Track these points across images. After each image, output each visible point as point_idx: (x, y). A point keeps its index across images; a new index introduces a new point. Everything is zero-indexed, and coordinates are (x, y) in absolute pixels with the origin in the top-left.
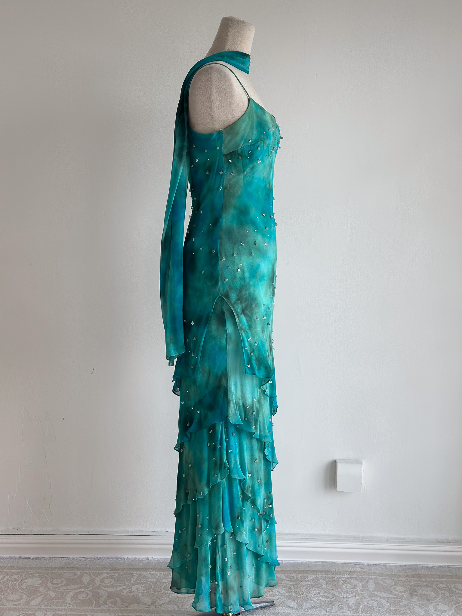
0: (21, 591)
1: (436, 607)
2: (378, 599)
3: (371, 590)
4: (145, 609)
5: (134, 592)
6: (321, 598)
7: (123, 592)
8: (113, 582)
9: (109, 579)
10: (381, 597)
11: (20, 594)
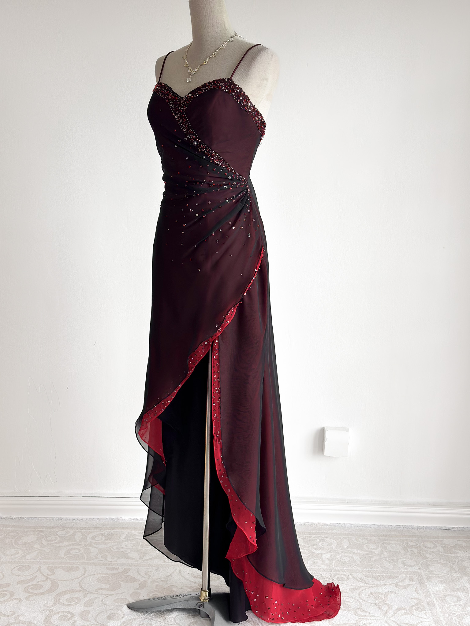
0: (17, 547)
1: (404, 562)
2: (351, 555)
3: (346, 547)
4: (133, 563)
5: (123, 548)
7: (113, 549)
8: (104, 539)
9: (100, 537)
10: (354, 553)
11: (16, 549)
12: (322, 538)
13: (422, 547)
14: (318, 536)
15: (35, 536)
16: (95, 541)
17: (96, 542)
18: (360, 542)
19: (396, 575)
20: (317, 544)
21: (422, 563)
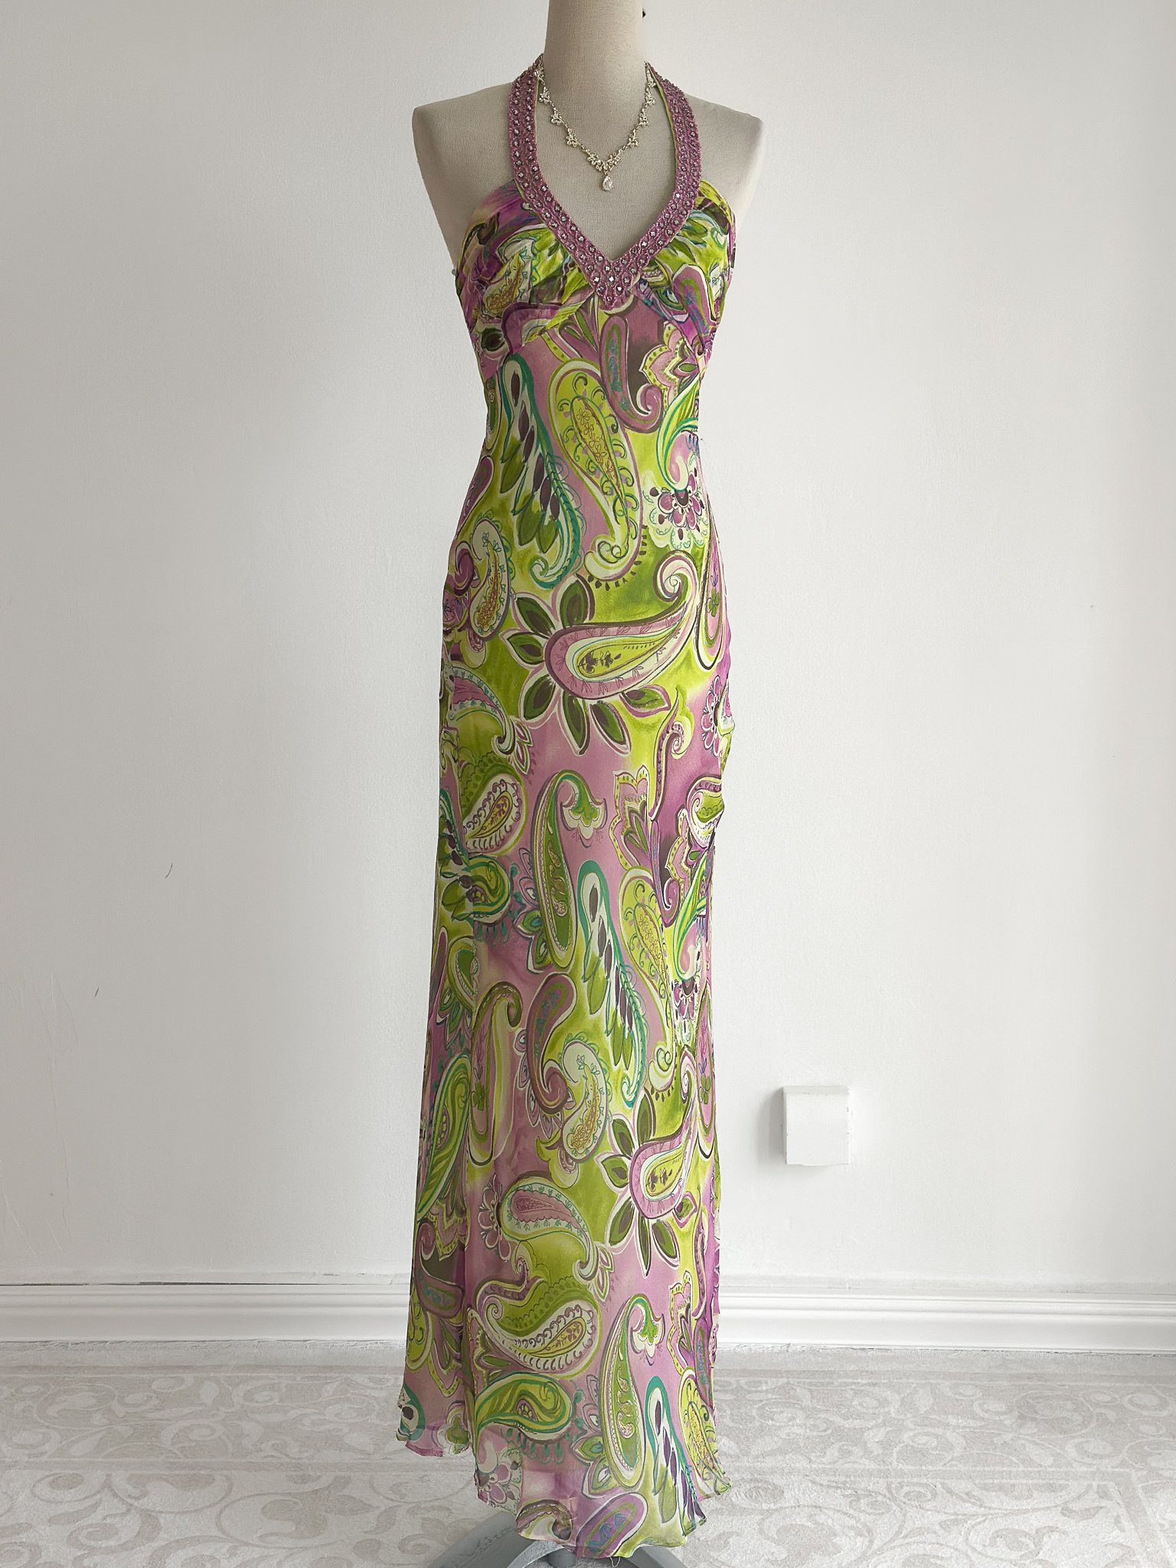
0: (46, 1424)
2: (940, 1431)
3: (923, 1410)
4: (357, 1461)
5: (329, 1421)
6: (795, 1429)
7: (304, 1425)
8: (277, 1398)
10: (948, 1425)
11: (43, 1430)
12: (862, 1388)
14: (850, 1380)
15: (93, 1394)
16: (253, 1405)
17: (258, 1406)
18: (960, 1394)
20: (848, 1403)
21: (1132, 1446)
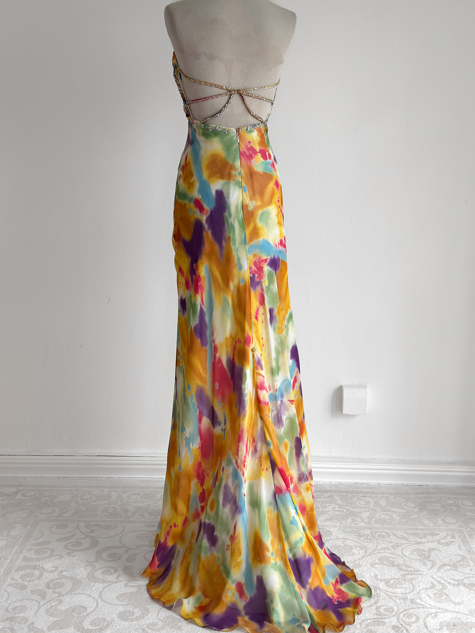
1: (444, 520)
2: (390, 513)
6: (336, 512)
9: (137, 496)
10: (393, 511)
12: (359, 497)
13: (461, 506)
14: (355, 495)
16: (130, 500)
17: (132, 500)
18: (397, 500)
19: (437, 532)
20: (355, 503)
21: (463, 520)
